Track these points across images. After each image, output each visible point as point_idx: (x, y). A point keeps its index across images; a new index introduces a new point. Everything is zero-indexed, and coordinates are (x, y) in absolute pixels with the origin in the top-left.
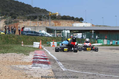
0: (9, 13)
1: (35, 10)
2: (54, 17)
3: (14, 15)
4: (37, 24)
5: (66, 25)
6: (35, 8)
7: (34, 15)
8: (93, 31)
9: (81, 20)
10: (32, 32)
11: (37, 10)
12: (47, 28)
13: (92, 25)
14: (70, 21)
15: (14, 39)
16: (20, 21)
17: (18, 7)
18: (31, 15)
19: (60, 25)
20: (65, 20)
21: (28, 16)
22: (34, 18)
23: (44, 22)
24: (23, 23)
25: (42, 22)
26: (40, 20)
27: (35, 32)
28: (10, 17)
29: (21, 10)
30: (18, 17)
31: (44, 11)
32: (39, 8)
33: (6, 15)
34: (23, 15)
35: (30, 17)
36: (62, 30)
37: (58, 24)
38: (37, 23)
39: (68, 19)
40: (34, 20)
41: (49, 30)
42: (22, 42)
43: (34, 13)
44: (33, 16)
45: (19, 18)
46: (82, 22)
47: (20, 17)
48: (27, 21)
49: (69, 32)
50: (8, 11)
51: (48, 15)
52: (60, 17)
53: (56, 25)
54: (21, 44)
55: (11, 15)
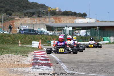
0: (3, 9)
1: (33, 6)
2: (54, 13)
3: (9, 12)
4: (35, 21)
5: (68, 21)
6: (33, 3)
7: (31, 11)
8: (98, 28)
9: (84, 16)
10: (30, 30)
11: (35, 5)
12: (46, 25)
13: (97, 20)
14: (72, 16)
15: (10, 38)
16: (16, 18)
17: (14, 2)
18: (28, 11)
19: (61, 21)
20: (66, 16)
21: (25, 12)
22: (31, 15)
23: (43, 18)
24: (19, 20)
25: (41, 18)
26: (39, 16)
27: (33, 31)
28: (5, 14)
29: (17, 5)
30: (13, 14)
31: (43, 6)
32: (37, 3)
34: (19, 11)
35: (27, 13)
36: (64, 27)
37: (59, 21)
38: (35, 20)
39: (70, 15)
40: (31, 17)
41: (49, 28)
42: (20, 42)
43: (32, 8)
44: (30, 13)
45: (15, 15)
46: (86, 18)
47: (16, 13)
48: (23, 18)
49: (71, 29)
50: (2, 7)
51: (48, 11)
52: (61, 13)
53: (56, 21)
54: (18, 44)
55: (5, 11)
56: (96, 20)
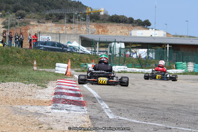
0: (11, 6)
1: (61, 3)
2: (96, 18)
3: (21, 11)
4: (63, 30)
5: (118, 32)
7: (58, 12)
8: (168, 46)
9: (146, 24)
10: (53, 44)
12: (81, 37)
13: (167, 33)
14: (127, 24)
15: (18, 55)
16: (32, 23)
18: (54, 11)
19: (107, 32)
20: (116, 24)
21: (48, 13)
22: (58, 19)
23: (77, 26)
24: (37, 26)
25: (73, 25)
26: (70, 22)
27: (60, 45)
28: (14, 14)
29: (35, 1)
30: (28, 15)
31: (78, 5)
33: (6, 11)
34: (37, 10)
35: (51, 15)
36: (111, 42)
37: (103, 31)
38: (64, 28)
39: (122, 22)
40: (57, 21)
41: (86, 42)
42: (35, 63)
43: (59, 8)
44: (56, 14)
45: (30, 18)
46: (149, 29)
47: (33, 14)
48: (45, 23)
49: (123, 46)
50: (9, 3)
51: (85, 13)
52: (107, 18)
53: (98, 31)
54: (33, 65)
55: (15, 10)
56: (165, 33)
